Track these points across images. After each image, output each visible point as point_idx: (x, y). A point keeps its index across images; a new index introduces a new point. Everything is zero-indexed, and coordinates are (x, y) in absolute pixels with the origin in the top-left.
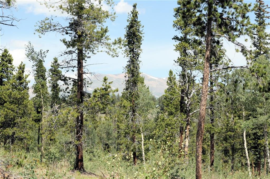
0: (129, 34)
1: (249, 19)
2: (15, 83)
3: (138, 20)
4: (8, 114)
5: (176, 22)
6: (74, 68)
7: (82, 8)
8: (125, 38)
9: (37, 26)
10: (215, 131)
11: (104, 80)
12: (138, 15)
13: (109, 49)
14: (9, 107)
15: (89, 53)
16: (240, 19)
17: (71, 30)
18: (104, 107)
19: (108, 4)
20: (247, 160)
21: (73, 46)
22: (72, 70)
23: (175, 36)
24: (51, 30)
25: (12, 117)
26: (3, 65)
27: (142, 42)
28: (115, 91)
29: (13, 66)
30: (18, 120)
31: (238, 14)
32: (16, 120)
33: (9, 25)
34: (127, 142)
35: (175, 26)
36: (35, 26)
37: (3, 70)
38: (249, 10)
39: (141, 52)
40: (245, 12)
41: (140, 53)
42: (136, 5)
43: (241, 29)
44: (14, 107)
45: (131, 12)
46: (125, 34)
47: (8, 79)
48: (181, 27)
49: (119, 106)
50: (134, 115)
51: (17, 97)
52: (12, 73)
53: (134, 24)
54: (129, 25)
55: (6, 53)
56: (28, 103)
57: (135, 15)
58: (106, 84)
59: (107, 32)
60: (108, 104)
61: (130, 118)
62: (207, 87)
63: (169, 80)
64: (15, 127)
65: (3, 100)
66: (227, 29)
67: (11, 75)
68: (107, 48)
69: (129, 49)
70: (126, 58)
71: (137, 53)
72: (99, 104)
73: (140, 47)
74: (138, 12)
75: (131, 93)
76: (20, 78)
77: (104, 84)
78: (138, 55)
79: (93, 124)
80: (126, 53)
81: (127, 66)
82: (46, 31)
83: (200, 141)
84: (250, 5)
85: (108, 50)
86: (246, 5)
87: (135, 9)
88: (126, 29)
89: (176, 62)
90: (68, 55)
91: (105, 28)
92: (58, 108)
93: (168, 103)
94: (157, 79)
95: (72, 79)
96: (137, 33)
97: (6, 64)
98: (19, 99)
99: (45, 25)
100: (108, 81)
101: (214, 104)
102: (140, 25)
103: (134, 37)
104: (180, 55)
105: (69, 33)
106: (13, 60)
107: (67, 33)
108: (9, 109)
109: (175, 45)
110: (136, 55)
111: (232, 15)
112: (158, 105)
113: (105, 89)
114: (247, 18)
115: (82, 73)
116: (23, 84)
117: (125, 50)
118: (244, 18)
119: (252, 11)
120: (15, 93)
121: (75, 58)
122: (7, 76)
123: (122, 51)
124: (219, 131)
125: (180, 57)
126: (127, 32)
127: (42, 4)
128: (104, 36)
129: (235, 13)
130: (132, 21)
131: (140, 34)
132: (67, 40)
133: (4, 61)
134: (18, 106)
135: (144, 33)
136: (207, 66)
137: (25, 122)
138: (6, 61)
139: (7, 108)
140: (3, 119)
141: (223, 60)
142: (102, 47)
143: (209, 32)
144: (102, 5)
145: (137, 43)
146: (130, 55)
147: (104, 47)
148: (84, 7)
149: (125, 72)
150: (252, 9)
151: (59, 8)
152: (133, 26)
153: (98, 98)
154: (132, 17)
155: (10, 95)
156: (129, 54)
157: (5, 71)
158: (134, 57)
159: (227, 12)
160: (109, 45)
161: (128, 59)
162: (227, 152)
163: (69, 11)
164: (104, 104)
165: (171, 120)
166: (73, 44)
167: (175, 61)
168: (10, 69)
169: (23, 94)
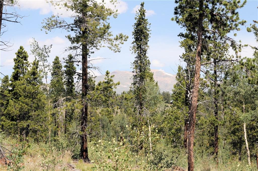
0: (137, 31)
1: (238, 15)
2: (29, 78)
3: (146, 18)
4: (23, 108)
5: (181, 20)
6: (79, 63)
7: (85, 6)
8: (133, 35)
9: (44, 23)
10: (218, 123)
11: (106, 74)
12: (145, 13)
13: (111, 44)
14: (24, 101)
15: (92, 49)
16: (230, 15)
17: (76, 27)
18: (106, 99)
19: (111, 2)
20: (247, 151)
21: (78, 42)
22: (77, 65)
23: (180, 33)
24: (57, 27)
25: (27, 110)
26: (19, 61)
27: (149, 39)
28: (116, 84)
29: (28, 62)
30: (32, 113)
31: (228, 10)
32: (30, 113)
33: (13, 22)
34: (135, 133)
35: (181, 24)
36: (42, 23)
37: (19, 66)
38: (238, 6)
39: (148, 48)
40: (234, 8)
41: (147, 50)
42: (144, 4)
43: (231, 24)
44: (28, 101)
45: (139, 10)
46: (133, 31)
47: (24, 74)
48: (185, 25)
49: (121, 98)
50: (141, 109)
51: (31, 91)
52: (27, 69)
53: (142, 22)
54: (137, 23)
55: (21, 50)
56: (42, 98)
57: (142, 13)
58: (108, 77)
59: (109, 28)
60: (110, 96)
61: (138, 111)
62: (198, 80)
63: (178, 75)
64: (29, 120)
65: (19, 94)
66: (217, 25)
67: (26, 71)
68: (109, 43)
69: (137, 46)
70: (134, 54)
71: (144, 49)
72: (101, 96)
73: (147, 44)
74: (145, 11)
75: (139, 88)
76: (34, 74)
77: (106, 77)
78: (145, 51)
79: (108, 118)
80: (134, 49)
81: (135, 62)
82: (52, 28)
83: (192, 130)
84: (239, 2)
85: (110, 46)
86: (235, 2)
87: (143, 8)
88: (134, 26)
89: (181, 58)
90: (73, 50)
91: (107, 24)
92: (63, 101)
93: (177, 98)
94: (172, 75)
95: (77, 73)
96: (144, 31)
97: (22, 61)
98: (33, 93)
99: (51, 22)
100: (110, 75)
101: (217, 97)
102: (147, 22)
103: (142, 34)
104: (185, 51)
105: (75, 30)
106: (28, 57)
107: (72, 30)
108: (23, 103)
109: (180, 41)
110: (143, 51)
111: (222, 11)
112: (172, 101)
113: (107, 82)
114: (236, 14)
115: (86, 68)
116: (37, 79)
117: (133, 46)
118: (233, 14)
119: (241, 8)
120: (30, 88)
121: (80, 53)
122: (23, 72)
123: (130, 47)
124: (222, 124)
125: (185, 53)
126: (135, 30)
127: (48, 2)
128: (107, 32)
129: (225, 9)
130: (140, 19)
131: (147, 32)
132: (72, 37)
133: (20, 57)
134: (32, 100)
135: (151, 30)
136: (198, 59)
137: (39, 115)
138: (22, 58)
139: (21, 101)
140: (18, 112)
141: (226, 56)
142: (105, 43)
143: (200, 27)
144: (105, 3)
145: (144, 40)
146: (137, 52)
147: (107, 42)
148: (88, 5)
149: (133, 68)
150: (241, 5)
151: (64, 6)
152: (141, 23)
153: (101, 91)
154: (140, 15)
155: (25, 89)
156: (137, 50)
157: (21, 67)
158: (141, 53)
159: (217, 8)
160: (111, 40)
161: (136, 55)
162: (235, 145)
163: (74, 9)
164: (106, 96)
165: (176, 113)
166: (77, 40)
167: (181, 56)
168: (25, 65)
169: (36, 89)
